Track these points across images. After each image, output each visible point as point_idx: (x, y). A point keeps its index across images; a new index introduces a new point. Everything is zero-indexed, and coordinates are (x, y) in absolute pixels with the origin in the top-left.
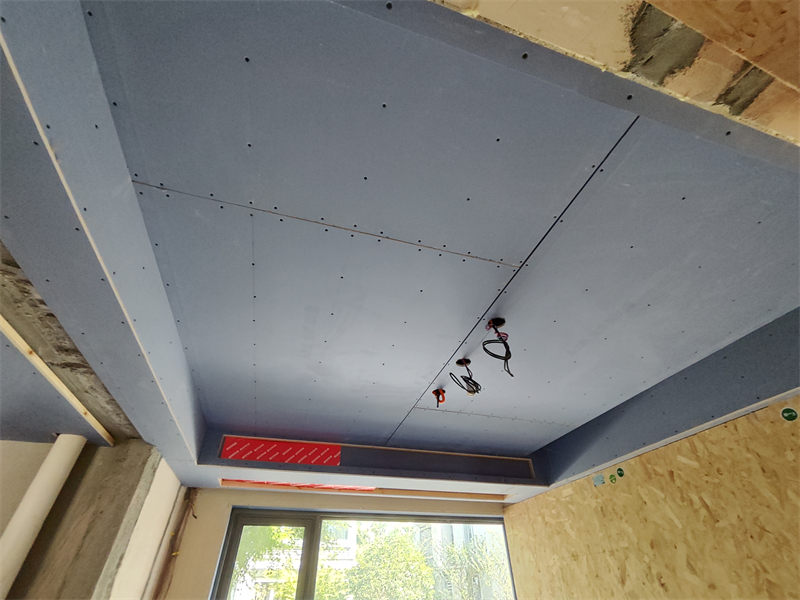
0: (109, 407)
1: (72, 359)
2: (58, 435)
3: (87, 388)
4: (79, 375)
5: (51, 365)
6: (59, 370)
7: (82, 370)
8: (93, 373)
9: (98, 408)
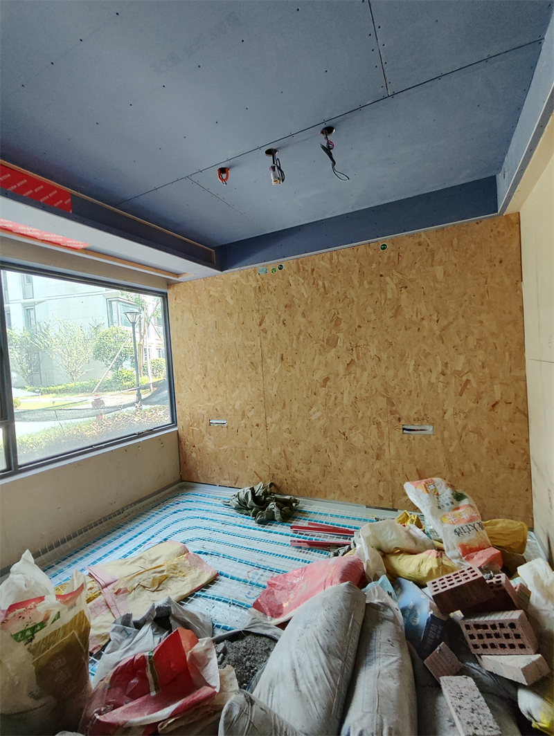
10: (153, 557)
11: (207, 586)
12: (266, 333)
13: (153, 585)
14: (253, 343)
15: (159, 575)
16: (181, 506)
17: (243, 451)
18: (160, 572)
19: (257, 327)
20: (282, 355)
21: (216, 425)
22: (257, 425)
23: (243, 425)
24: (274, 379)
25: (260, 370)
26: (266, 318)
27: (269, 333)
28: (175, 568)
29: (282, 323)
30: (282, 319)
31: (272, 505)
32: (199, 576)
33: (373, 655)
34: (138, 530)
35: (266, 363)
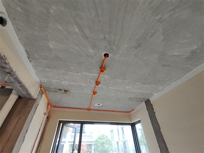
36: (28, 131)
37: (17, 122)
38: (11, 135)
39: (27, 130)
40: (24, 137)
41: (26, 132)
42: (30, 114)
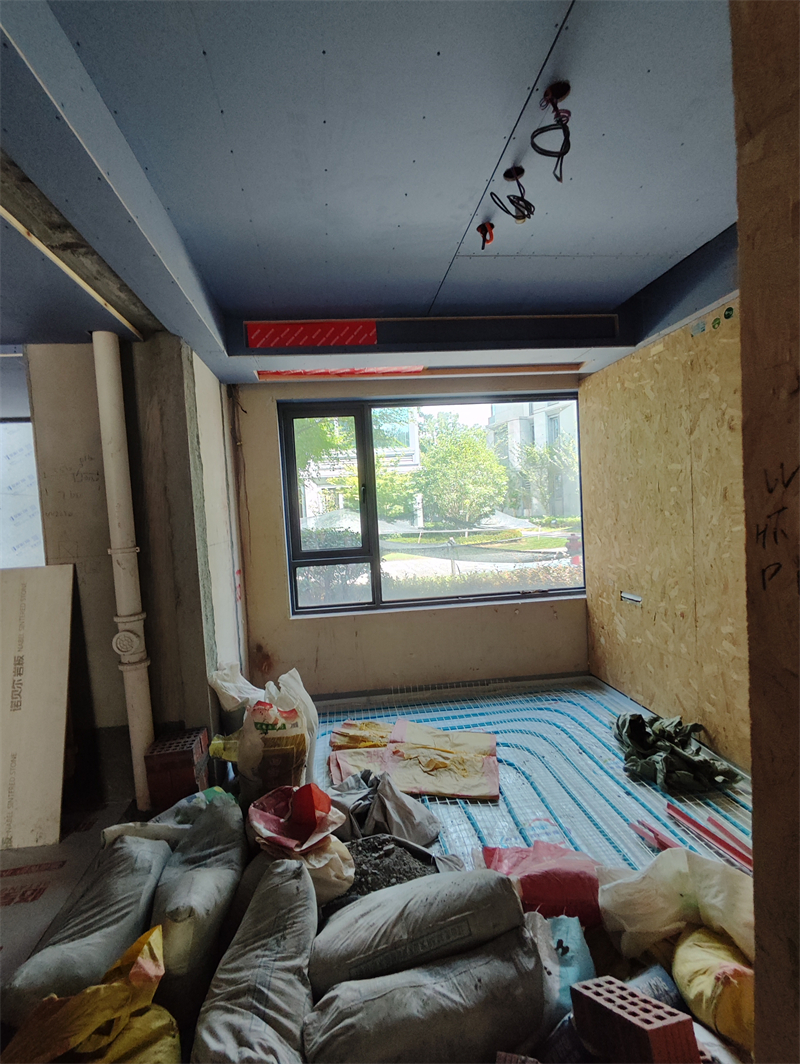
0: (122, 295)
1: (68, 237)
2: (91, 333)
3: (94, 273)
4: (81, 258)
5: (51, 248)
6: (61, 252)
7: (83, 250)
8: (94, 253)
9: (114, 298)
10: (457, 742)
11: (474, 800)
12: (700, 447)
13: (428, 766)
14: (679, 467)
15: (442, 760)
16: (554, 705)
17: (662, 655)
18: (444, 758)
19: (687, 437)
20: (725, 489)
21: (629, 602)
22: (682, 615)
23: (662, 610)
24: (710, 535)
25: (688, 517)
26: (701, 416)
27: (705, 447)
28: (462, 762)
29: (726, 426)
30: (727, 417)
31: (659, 757)
32: (477, 786)
33: (446, 972)
34: (486, 710)
35: (698, 504)
36: (200, 440)
37: (162, 415)
38: (164, 453)
39: (198, 437)
40: (199, 457)
41: (198, 443)
42: (185, 385)
